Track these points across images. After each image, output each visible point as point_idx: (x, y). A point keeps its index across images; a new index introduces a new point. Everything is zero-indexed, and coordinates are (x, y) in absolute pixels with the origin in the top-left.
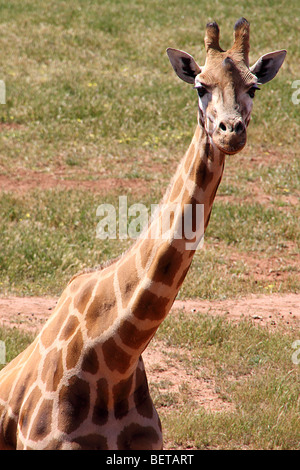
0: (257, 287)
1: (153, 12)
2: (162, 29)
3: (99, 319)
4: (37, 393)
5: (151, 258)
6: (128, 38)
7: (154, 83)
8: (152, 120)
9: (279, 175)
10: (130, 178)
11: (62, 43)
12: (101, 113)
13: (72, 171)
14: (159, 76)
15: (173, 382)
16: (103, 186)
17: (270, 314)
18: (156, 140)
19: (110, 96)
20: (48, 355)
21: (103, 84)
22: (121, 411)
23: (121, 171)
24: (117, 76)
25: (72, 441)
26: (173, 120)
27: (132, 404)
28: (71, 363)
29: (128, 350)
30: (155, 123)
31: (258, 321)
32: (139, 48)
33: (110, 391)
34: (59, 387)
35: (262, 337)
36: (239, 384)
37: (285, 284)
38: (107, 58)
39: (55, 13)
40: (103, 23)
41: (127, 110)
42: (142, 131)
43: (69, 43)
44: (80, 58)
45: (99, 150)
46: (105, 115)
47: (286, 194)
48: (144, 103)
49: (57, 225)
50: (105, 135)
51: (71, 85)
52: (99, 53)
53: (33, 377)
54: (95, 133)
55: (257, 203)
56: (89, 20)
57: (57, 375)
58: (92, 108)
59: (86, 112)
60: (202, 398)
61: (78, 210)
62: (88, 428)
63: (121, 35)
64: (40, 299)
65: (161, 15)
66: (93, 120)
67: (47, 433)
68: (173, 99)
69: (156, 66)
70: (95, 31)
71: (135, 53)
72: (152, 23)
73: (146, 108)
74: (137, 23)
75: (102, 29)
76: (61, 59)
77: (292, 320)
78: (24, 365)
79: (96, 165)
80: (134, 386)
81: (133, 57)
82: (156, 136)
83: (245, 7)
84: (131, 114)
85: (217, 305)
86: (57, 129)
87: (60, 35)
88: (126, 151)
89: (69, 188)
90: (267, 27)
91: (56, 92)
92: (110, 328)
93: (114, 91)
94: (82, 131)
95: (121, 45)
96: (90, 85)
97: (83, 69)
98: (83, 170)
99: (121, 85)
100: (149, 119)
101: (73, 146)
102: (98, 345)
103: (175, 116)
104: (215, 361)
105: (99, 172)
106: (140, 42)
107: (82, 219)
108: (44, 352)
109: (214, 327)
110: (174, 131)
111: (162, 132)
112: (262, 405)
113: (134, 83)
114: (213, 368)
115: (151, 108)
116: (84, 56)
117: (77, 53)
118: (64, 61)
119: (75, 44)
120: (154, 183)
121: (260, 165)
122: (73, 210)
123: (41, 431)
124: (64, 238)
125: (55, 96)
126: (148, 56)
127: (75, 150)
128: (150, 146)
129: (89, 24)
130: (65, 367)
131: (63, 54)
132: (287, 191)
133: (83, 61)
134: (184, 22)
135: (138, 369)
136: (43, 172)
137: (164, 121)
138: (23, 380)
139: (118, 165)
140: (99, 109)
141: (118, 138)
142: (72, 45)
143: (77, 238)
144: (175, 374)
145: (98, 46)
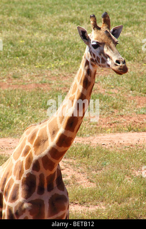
0: (103, 131)
1: (47, 8)
2: (52, 16)
3: (40, 146)
4: (12, 181)
5: (64, 119)
6: (37, 20)
7: (50, 40)
8: (50, 57)
9: (109, 80)
10: (42, 83)
11: (8, 23)
12: (27, 54)
13: (15, 81)
14: (52, 37)
15: (68, 175)
16: (30, 87)
17: (110, 143)
18: (52, 66)
19: (31, 46)
20: (16, 164)
21: (27, 41)
22: (50, 188)
23: (38, 80)
24: (33, 37)
25: (28, 203)
26: (60, 57)
27: (55, 185)
28: (27, 167)
29: (54, 160)
30: (52, 58)
31: (104, 146)
32: (43, 24)
33: (45, 179)
34: (22, 178)
35: (107, 153)
36: (97, 175)
37: (116, 129)
38: (28, 29)
39: (3, 10)
40: (25, 14)
41: (39, 53)
42: (46, 62)
43: (11, 23)
44: (16, 30)
45: (27, 71)
46: (29, 55)
47: (113, 88)
48: (46, 49)
49: (10, 105)
50: (29, 64)
51: (13, 42)
52: (24, 27)
53: (9, 174)
54: (25, 63)
55: (100, 93)
56: (19, 12)
57: (21, 173)
58: (23, 52)
59: (21, 54)
60: (81, 182)
61: (19, 98)
62: (35, 196)
63: (34, 19)
64: (5, 139)
65: (51, 9)
66: (24, 57)
67: (17, 199)
68: (59, 47)
69: (50, 32)
70: (22, 17)
71: (41, 27)
72: (48, 13)
73: (47, 51)
74: (41, 13)
75: (25, 16)
76: (8, 30)
77: (120, 145)
78: (5, 169)
79: (26, 77)
80: (56, 176)
81: (40, 28)
82: (53, 64)
83: (89, 5)
84: (40, 54)
85: (86, 139)
86: (8, 62)
87: (7, 19)
88: (39, 71)
89: (14, 89)
90: (99, 13)
91: (6, 45)
92: (45, 150)
93: (32, 44)
94: (19, 63)
95: (34, 23)
96: (21, 42)
97: (18, 35)
98: (20, 80)
99: (35, 41)
100: (49, 56)
101: (15, 69)
102: (40, 158)
103: (60, 54)
104: (86, 165)
105: (27, 81)
106: (43, 22)
107: (22, 102)
108: (14, 162)
109: (85, 149)
110: (61, 62)
111: (55, 62)
112: (108, 184)
113: (42, 40)
114: (85, 167)
115: (50, 51)
116: (18, 29)
117: (15, 27)
118: (9, 31)
119: (13, 23)
120: (53, 85)
121: (100, 76)
122: (17, 98)
123: (14, 198)
124: (14, 111)
125: (6, 47)
126: (47, 28)
127: (16, 71)
128: (50, 68)
129: (19, 14)
130: (24, 169)
131: (8, 28)
132: (113, 87)
133: (17, 31)
134: (62, 12)
135: (58, 169)
136: (2, 82)
137: (56, 57)
138: (5, 175)
139: (36, 78)
140: (26, 52)
141: (35, 65)
142: (12, 24)
143: (20, 111)
144: (68, 171)
145: (24, 24)
